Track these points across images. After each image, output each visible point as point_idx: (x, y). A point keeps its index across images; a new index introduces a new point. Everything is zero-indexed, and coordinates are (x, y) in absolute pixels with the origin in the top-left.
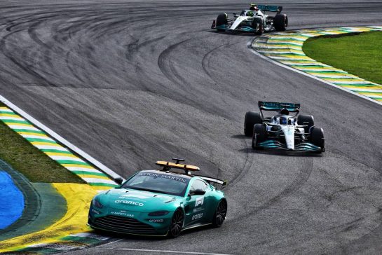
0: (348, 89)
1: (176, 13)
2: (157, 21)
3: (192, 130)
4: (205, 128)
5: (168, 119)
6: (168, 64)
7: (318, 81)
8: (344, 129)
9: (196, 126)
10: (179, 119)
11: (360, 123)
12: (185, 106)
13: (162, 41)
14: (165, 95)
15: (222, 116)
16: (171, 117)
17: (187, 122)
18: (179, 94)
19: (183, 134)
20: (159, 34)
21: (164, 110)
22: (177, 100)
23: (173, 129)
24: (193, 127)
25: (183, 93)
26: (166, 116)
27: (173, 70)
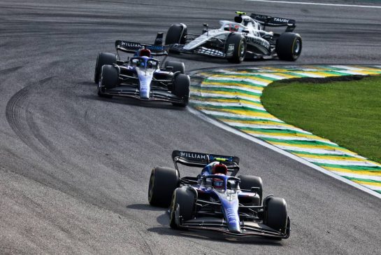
0: (337, 174)
1: (42, 27)
2: (8, 39)
3: (61, 235)
4: (85, 232)
5: (19, 214)
6: (24, 114)
7: (287, 157)
8: (327, 244)
9: (67, 227)
10: (39, 214)
11: (357, 235)
12: (51, 192)
13: (15, 73)
14: (14, 170)
15: (115, 211)
16: (24, 210)
17: (53, 221)
18: (41, 170)
19: (44, 240)
20: (10, 61)
21: (12, 197)
22: (36, 180)
23: (28, 231)
24: (63, 230)
25: (48, 167)
26: (16, 207)
27: (33, 126)
